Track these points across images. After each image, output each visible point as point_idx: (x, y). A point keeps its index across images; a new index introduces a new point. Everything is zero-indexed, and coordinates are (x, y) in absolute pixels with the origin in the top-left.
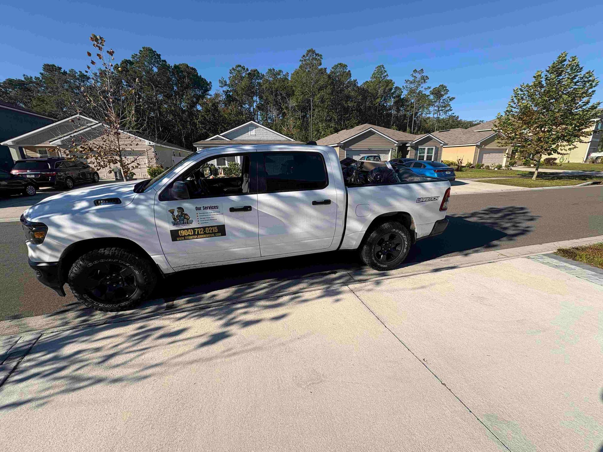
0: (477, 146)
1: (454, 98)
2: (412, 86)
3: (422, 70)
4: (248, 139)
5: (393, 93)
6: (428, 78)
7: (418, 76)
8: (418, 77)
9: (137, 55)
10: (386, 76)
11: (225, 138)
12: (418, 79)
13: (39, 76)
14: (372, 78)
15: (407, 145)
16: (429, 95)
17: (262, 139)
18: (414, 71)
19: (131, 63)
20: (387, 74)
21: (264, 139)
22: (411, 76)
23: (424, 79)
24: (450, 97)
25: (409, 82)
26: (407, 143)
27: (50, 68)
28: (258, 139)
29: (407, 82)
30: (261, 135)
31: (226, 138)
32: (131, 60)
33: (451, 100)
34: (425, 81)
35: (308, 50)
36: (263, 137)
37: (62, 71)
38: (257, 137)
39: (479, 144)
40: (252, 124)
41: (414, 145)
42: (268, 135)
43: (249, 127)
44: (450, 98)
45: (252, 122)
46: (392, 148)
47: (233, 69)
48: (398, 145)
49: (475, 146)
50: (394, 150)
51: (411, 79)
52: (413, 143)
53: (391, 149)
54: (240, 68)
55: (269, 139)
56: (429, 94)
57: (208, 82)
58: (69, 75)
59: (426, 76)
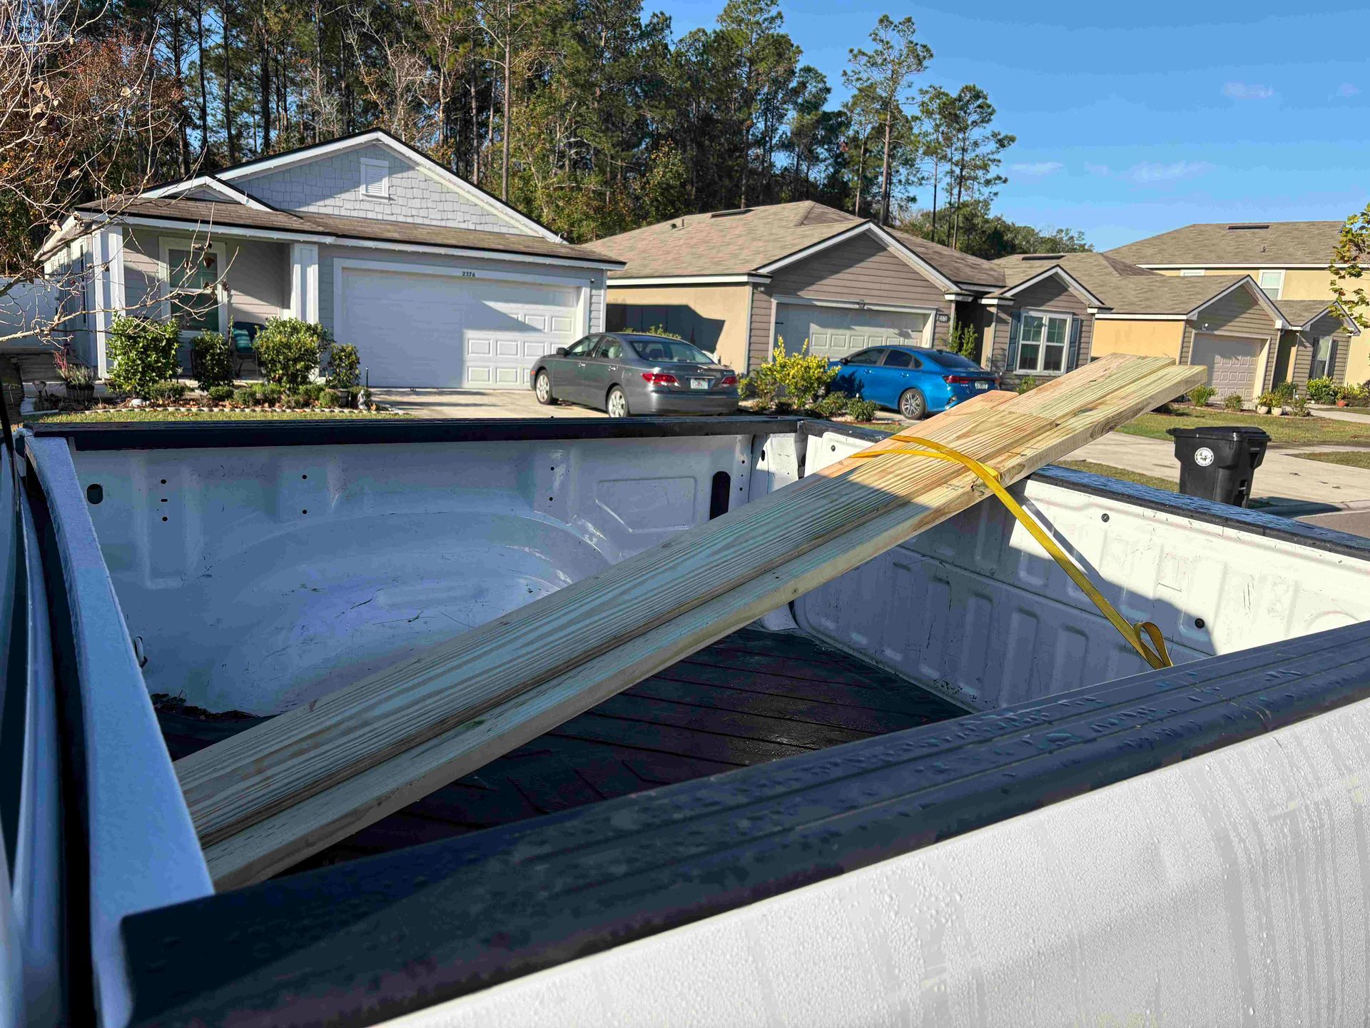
0: (1187, 322)
1: (1012, 139)
2: (877, 76)
3: (909, 20)
4: (355, 214)
5: (796, 92)
6: (932, 56)
7: (899, 43)
8: (897, 47)
10: (772, 20)
11: (242, 199)
12: (894, 54)
14: (721, 19)
15: (984, 301)
16: (916, 118)
17: (419, 221)
18: (881, 21)
20: (780, 13)
21: (427, 222)
22: (871, 38)
23: (919, 56)
24: (999, 134)
25: (864, 60)
26: (983, 295)
28: (401, 219)
29: (855, 56)
30: (417, 203)
31: (250, 196)
33: (1003, 146)
34: (920, 63)
36: (422, 213)
38: (396, 210)
39: (1194, 316)
40: (375, 145)
41: (1011, 303)
42: (448, 206)
43: (362, 160)
44: (999, 137)
45: (380, 135)
46: (937, 310)
48: (960, 298)
49: (1183, 323)
50: (944, 319)
51: (870, 47)
52: (1008, 295)
53: (934, 313)
55: (450, 224)
56: (919, 114)
59: (924, 46)
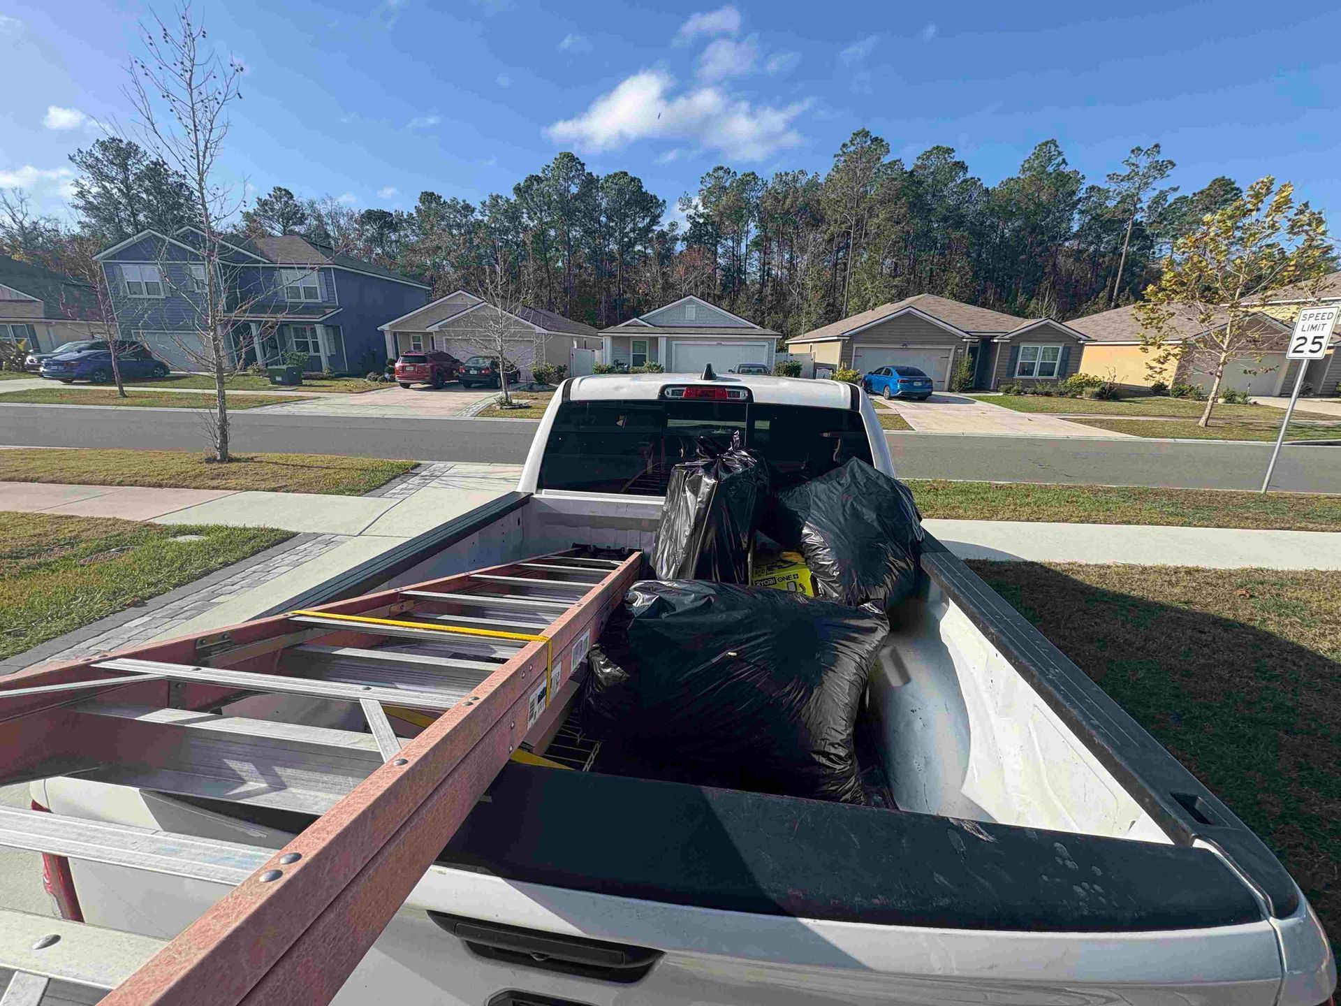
3: (1157, 146)
5: (1079, 203)
6: (1173, 166)
7: (1144, 162)
8: (1144, 166)
9: (549, 166)
10: (1060, 163)
11: (646, 324)
12: (1144, 170)
13: (413, 211)
15: (993, 341)
18: (1134, 151)
19: (538, 179)
20: (1064, 160)
22: (1124, 164)
23: (1161, 170)
26: (993, 337)
27: (429, 197)
31: (648, 323)
32: (541, 175)
34: (1163, 174)
35: (855, 132)
37: (442, 200)
41: (1009, 341)
43: (687, 306)
46: (957, 347)
47: (708, 174)
48: (970, 340)
50: (961, 351)
51: (1125, 171)
52: (1008, 337)
53: (954, 348)
54: (721, 173)
57: (661, 201)
58: (450, 207)
59: (1168, 161)
